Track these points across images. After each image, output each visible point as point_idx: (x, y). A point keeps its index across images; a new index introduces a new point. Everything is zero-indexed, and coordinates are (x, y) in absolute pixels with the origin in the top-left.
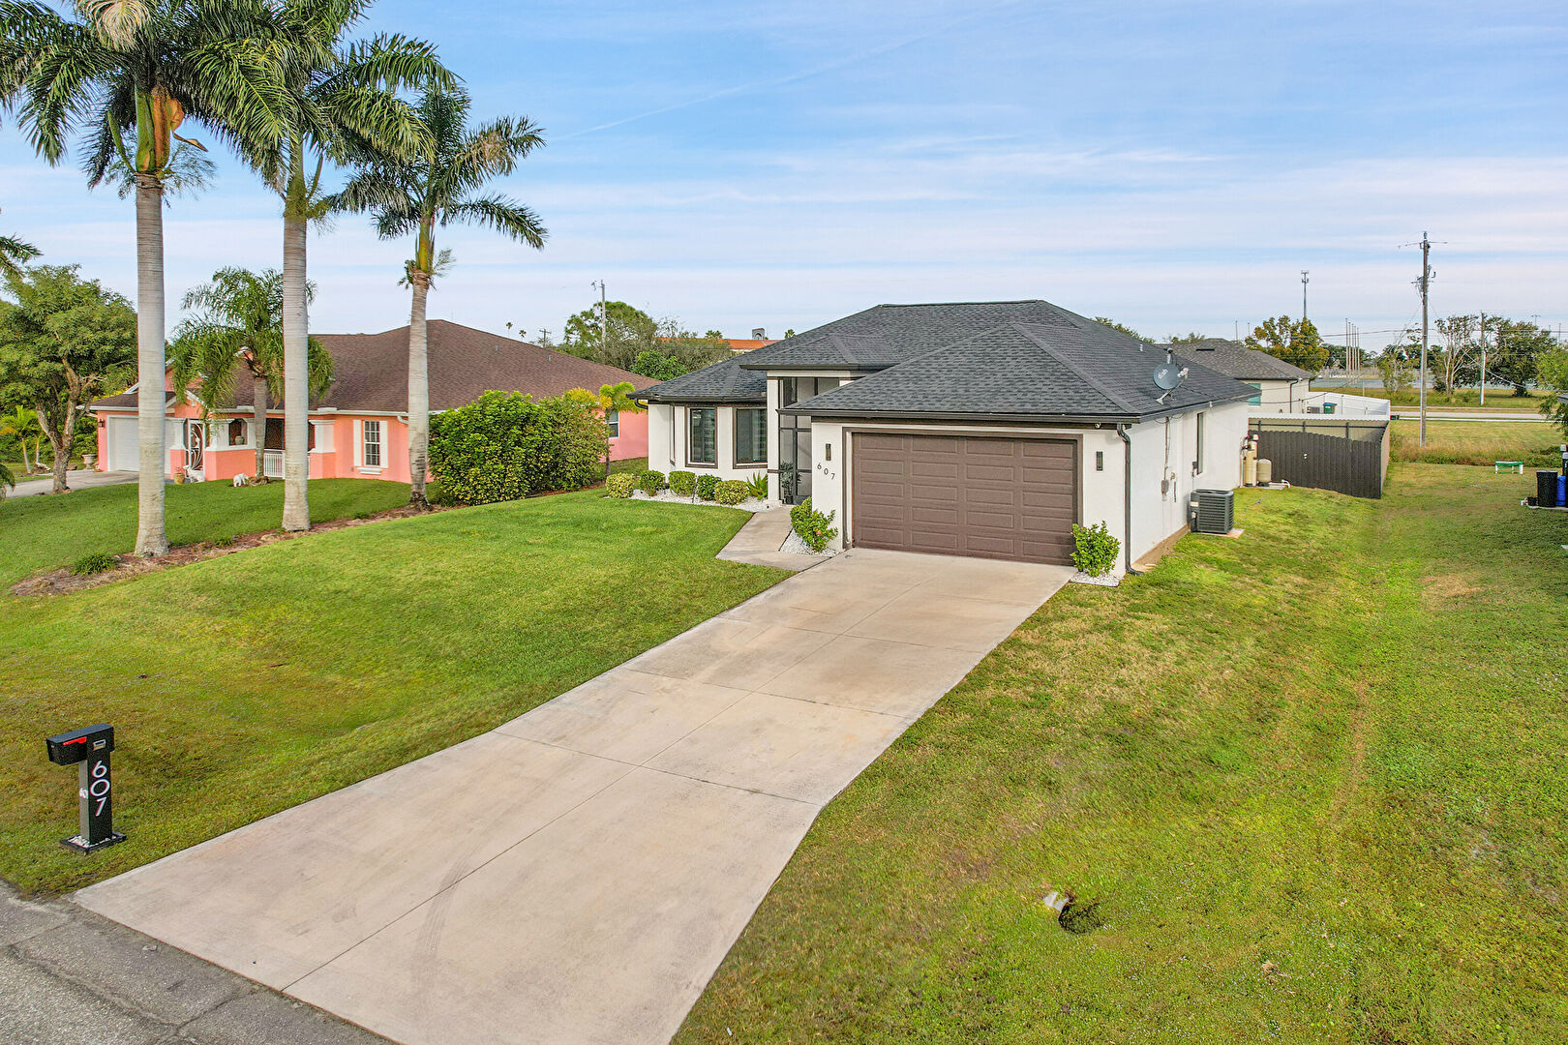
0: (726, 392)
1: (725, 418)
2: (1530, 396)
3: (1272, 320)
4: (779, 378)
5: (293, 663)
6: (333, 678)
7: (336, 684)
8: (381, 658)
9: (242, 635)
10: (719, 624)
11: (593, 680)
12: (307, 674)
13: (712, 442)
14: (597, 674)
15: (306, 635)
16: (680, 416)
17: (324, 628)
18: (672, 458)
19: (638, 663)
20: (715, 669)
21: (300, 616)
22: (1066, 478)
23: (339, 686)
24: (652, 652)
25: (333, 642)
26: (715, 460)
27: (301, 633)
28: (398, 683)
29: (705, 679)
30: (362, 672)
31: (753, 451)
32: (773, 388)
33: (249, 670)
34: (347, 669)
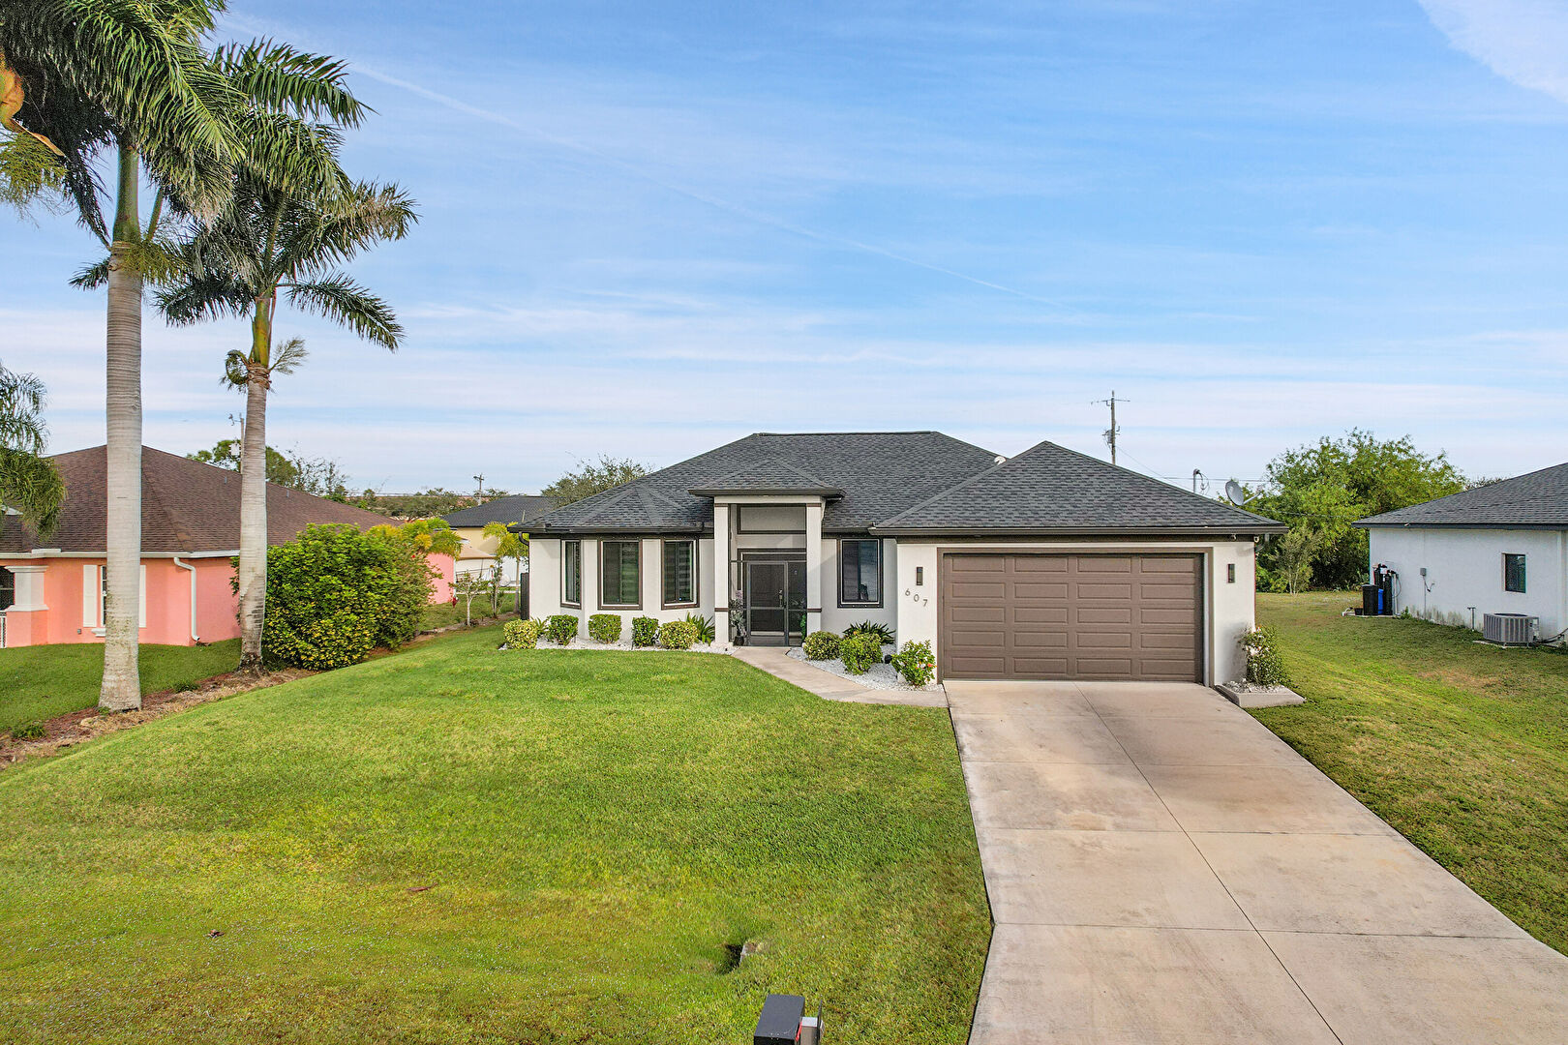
0: (657, 522)
1: (652, 552)
4: (730, 505)
5: (446, 883)
6: (551, 894)
7: (568, 902)
8: (592, 858)
9: (298, 852)
10: (986, 769)
11: (985, 846)
12: (495, 894)
13: (631, 581)
14: (973, 838)
15: (418, 842)
16: (590, 550)
17: (436, 830)
18: (564, 601)
19: (991, 819)
20: (1094, 815)
21: (368, 817)
22: (1190, 592)
23: (579, 904)
24: (981, 806)
25: (479, 845)
26: (635, 598)
27: (405, 840)
28: (665, 888)
29: (1108, 826)
30: (583, 881)
31: (678, 588)
32: (721, 516)
33: (384, 901)
34: (552, 880)
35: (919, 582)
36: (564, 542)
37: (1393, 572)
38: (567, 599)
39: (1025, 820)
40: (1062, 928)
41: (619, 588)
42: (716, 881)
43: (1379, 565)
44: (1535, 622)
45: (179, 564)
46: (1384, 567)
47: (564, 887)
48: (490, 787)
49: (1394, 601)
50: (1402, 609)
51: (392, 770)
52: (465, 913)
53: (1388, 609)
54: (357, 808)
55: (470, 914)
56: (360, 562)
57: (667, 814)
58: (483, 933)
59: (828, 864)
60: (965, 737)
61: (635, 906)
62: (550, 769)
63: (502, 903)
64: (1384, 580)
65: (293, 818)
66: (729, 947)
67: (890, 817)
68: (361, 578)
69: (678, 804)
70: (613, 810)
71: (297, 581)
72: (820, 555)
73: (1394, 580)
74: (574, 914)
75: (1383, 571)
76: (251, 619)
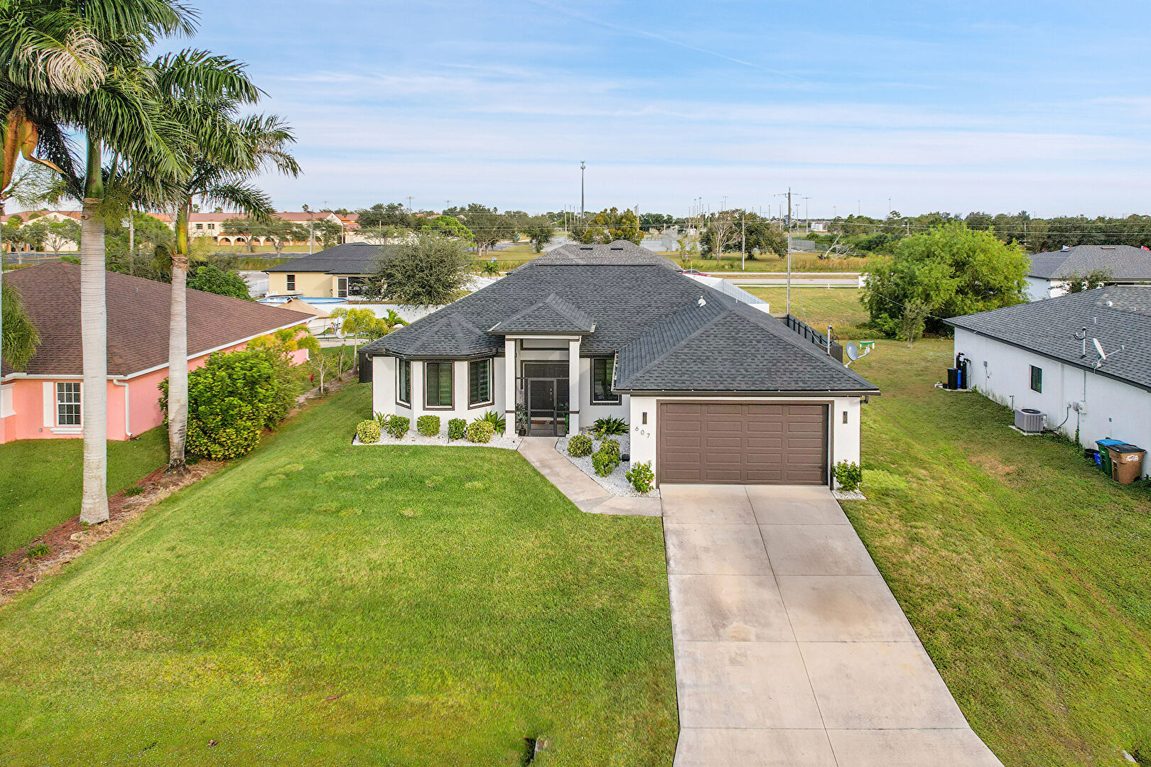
0: (465, 350)
2: (756, 260)
3: (606, 210)
4: (515, 340)
5: (350, 691)
6: (416, 699)
7: (428, 705)
8: (440, 668)
9: (251, 668)
10: (683, 581)
11: (679, 658)
12: (381, 700)
13: (447, 389)
14: (671, 650)
15: (328, 658)
16: (417, 369)
17: (338, 647)
18: (398, 401)
19: (683, 632)
20: (745, 626)
21: (292, 637)
22: (818, 428)
23: (435, 706)
24: (677, 618)
25: (368, 659)
26: (450, 404)
27: (319, 656)
28: (488, 691)
29: (753, 637)
30: (435, 686)
31: (479, 393)
32: (510, 347)
33: (313, 708)
34: (416, 687)
35: (645, 422)
36: (398, 360)
37: (968, 360)
38: (400, 399)
39: (704, 632)
40: (717, 730)
41: (438, 395)
42: (518, 686)
43: (960, 354)
44: (1045, 417)
45: (117, 383)
46: (963, 354)
47: (423, 693)
48: (368, 607)
49: (968, 379)
50: (973, 385)
51: (303, 594)
52: (365, 718)
53: (964, 386)
54: (283, 628)
55: (368, 718)
56: (252, 383)
57: (485, 630)
58: (379, 734)
59: (585, 673)
60: (672, 550)
61: (469, 708)
62: (407, 590)
63: (386, 707)
64: (962, 365)
65: (244, 640)
66: (527, 739)
67: (623, 632)
68: (254, 395)
69: (492, 620)
70: (450, 626)
71: (209, 402)
72: (579, 369)
73: (968, 364)
74: (432, 715)
75: (961, 359)
76: (178, 435)
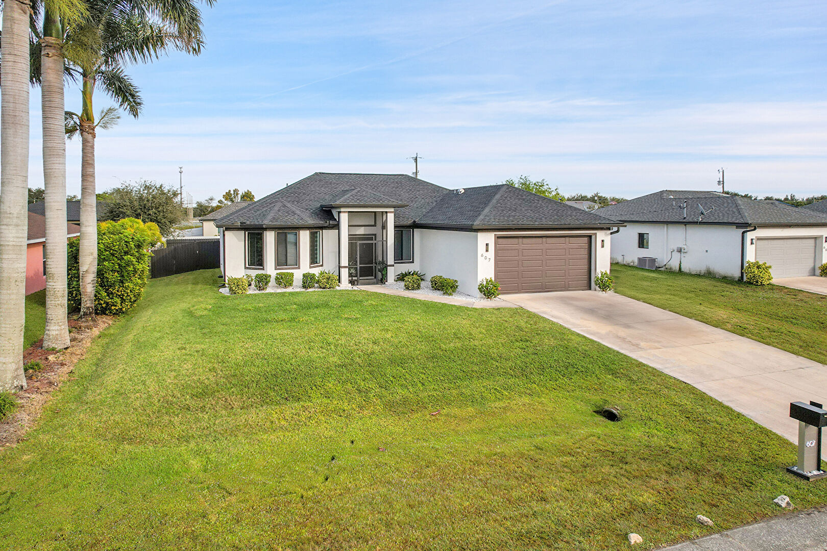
0: (304, 221)
1: (305, 238)
4: (346, 212)
13: (292, 253)
16: (270, 238)
18: (247, 266)
22: (586, 252)
24: (609, 345)
26: (296, 264)
32: (345, 218)
35: (487, 251)
36: (247, 233)
38: (249, 264)
39: (632, 348)
40: (710, 382)
41: (286, 258)
44: (656, 260)
76: (91, 285)
